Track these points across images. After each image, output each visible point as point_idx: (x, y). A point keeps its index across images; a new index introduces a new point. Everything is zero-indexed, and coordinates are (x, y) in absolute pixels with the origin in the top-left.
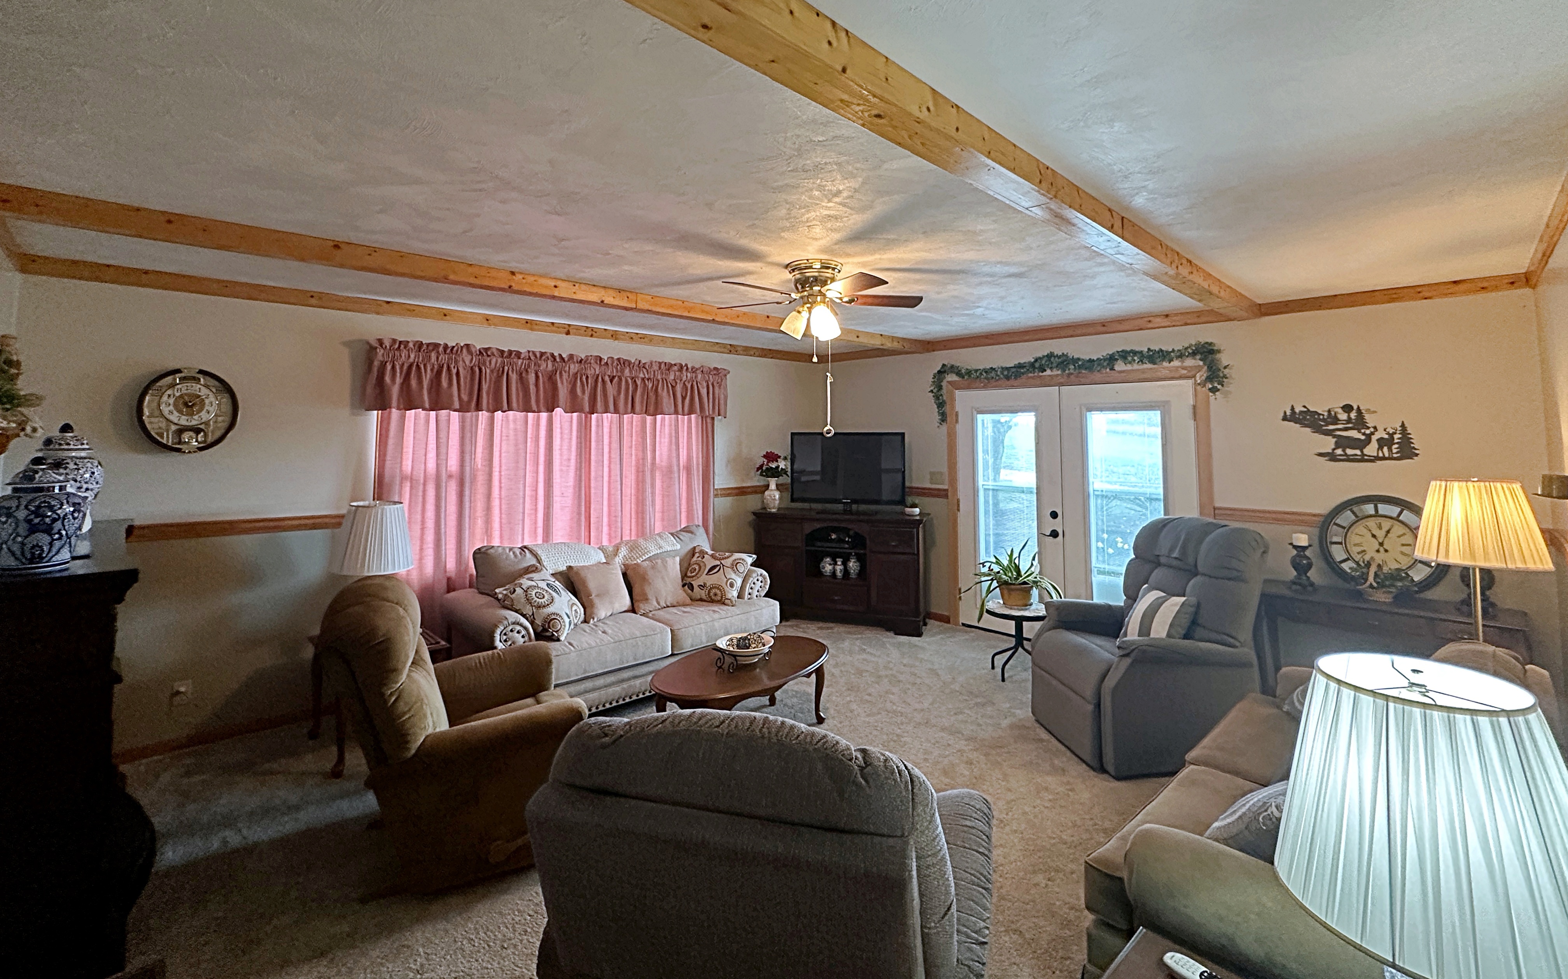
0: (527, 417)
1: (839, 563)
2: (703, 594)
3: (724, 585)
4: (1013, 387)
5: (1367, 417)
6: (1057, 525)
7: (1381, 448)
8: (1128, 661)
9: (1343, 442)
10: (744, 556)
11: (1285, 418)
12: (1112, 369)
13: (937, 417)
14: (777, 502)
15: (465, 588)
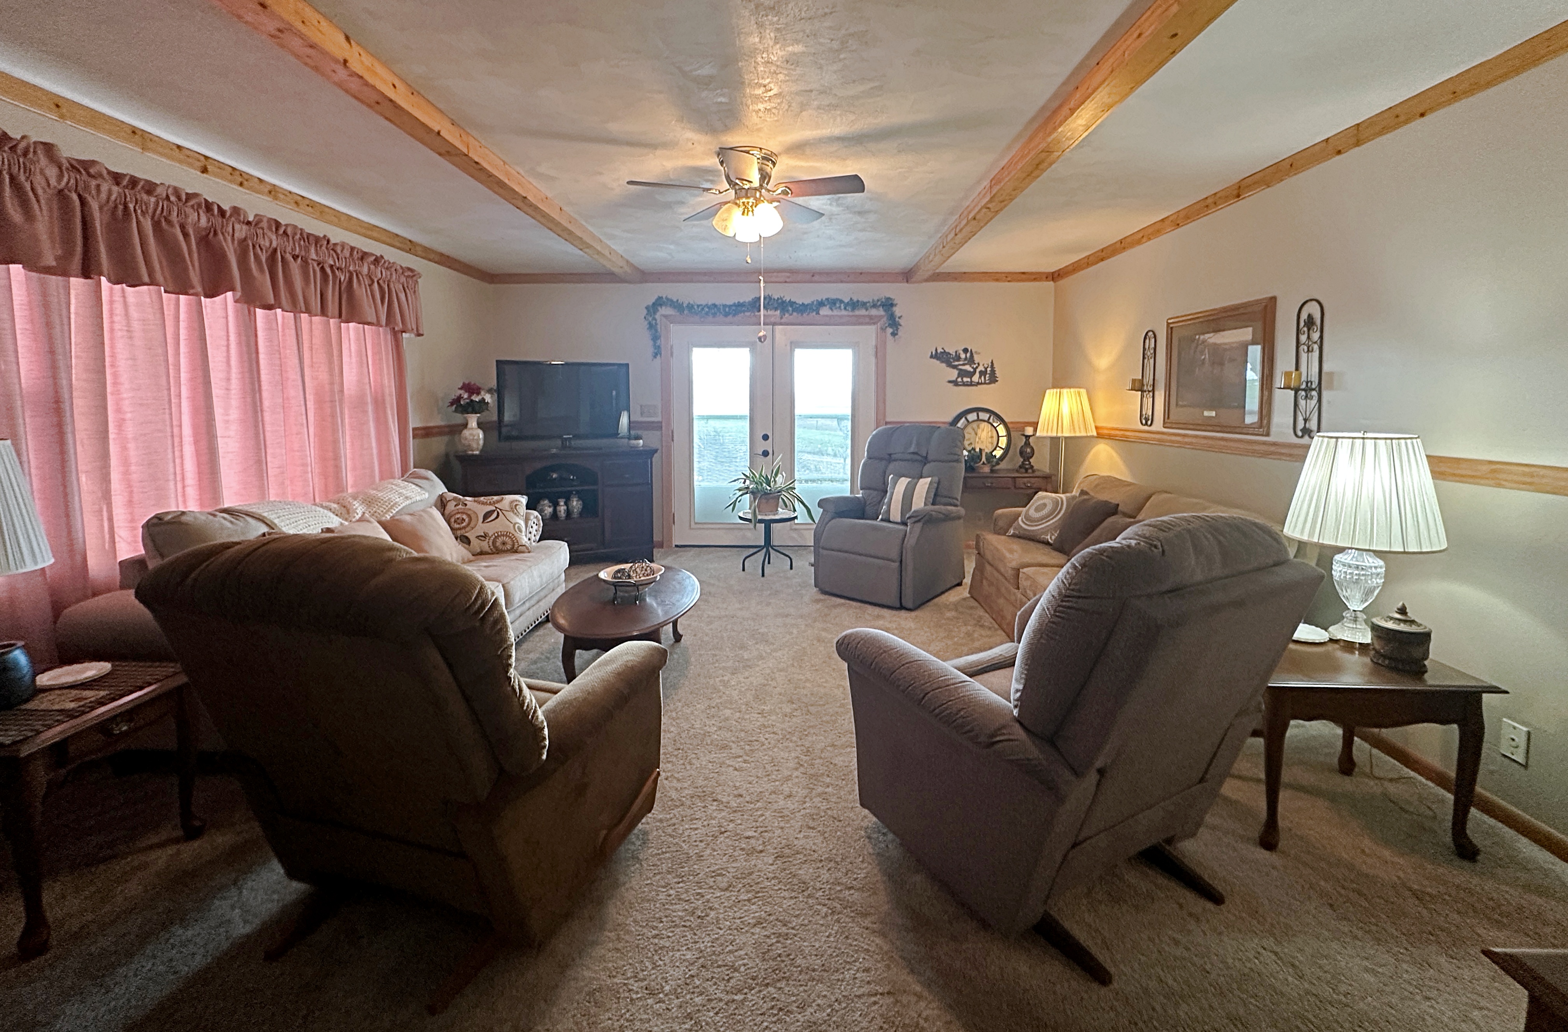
0: (178, 300)
1: (562, 503)
2: (485, 545)
3: (514, 532)
4: (731, 324)
5: (976, 357)
6: (767, 446)
7: (980, 377)
8: (920, 525)
9: (962, 373)
10: (517, 497)
11: (932, 357)
12: (818, 313)
13: (651, 350)
14: (481, 442)
15: (116, 590)
